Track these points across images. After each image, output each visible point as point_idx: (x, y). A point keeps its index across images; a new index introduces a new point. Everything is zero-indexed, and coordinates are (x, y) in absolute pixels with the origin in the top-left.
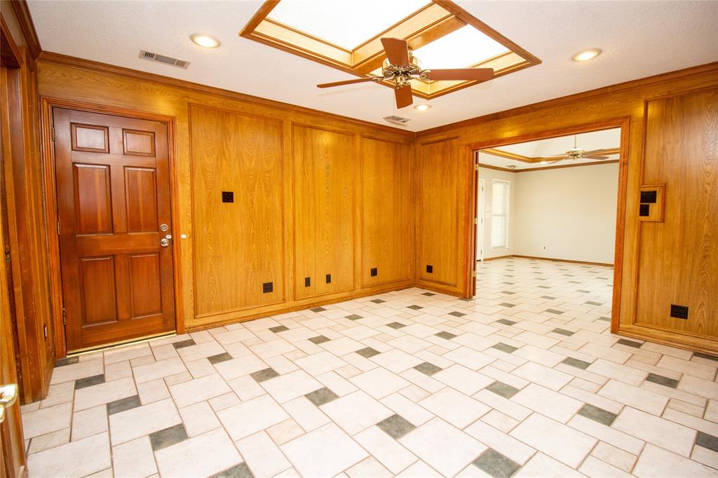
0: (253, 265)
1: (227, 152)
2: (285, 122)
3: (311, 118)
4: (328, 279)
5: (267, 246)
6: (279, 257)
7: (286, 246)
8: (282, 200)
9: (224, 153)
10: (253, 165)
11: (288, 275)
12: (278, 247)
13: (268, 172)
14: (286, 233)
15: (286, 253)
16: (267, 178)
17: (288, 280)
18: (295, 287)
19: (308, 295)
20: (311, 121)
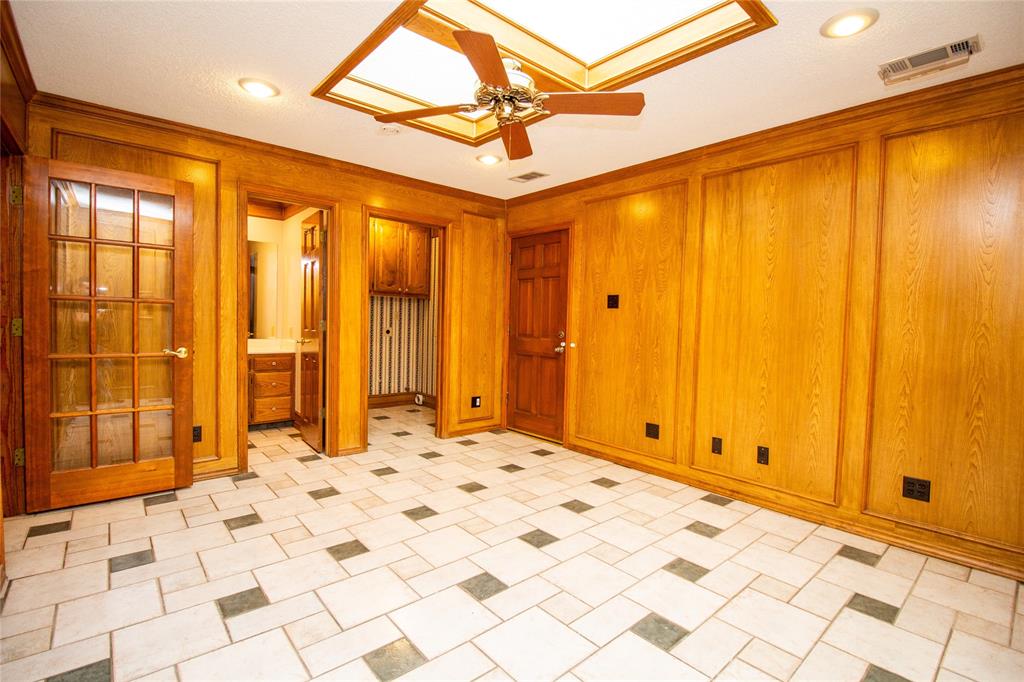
0: (636, 394)
1: (615, 246)
2: (690, 181)
3: (739, 153)
4: (763, 455)
5: (655, 370)
6: (671, 390)
7: (681, 375)
8: (680, 304)
9: (612, 248)
10: (643, 257)
11: (683, 422)
12: (670, 374)
13: (661, 262)
14: (683, 355)
15: (681, 385)
16: (660, 272)
17: (682, 429)
18: (693, 444)
19: (716, 468)
20: (740, 160)
